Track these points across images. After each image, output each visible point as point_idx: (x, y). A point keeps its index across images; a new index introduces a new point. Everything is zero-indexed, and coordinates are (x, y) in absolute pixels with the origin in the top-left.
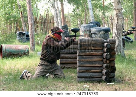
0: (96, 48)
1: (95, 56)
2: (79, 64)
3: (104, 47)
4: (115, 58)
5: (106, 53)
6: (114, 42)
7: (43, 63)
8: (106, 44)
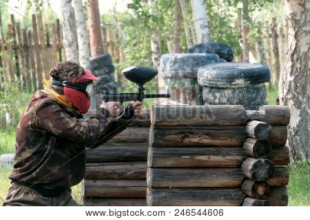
0: (217, 142)
1: (211, 171)
2: (154, 198)
3: (247, 136)
4: (288, 177)
5: (256, 158)
6: (281, 120)
7: (21, 196)
8: (253, 125)
